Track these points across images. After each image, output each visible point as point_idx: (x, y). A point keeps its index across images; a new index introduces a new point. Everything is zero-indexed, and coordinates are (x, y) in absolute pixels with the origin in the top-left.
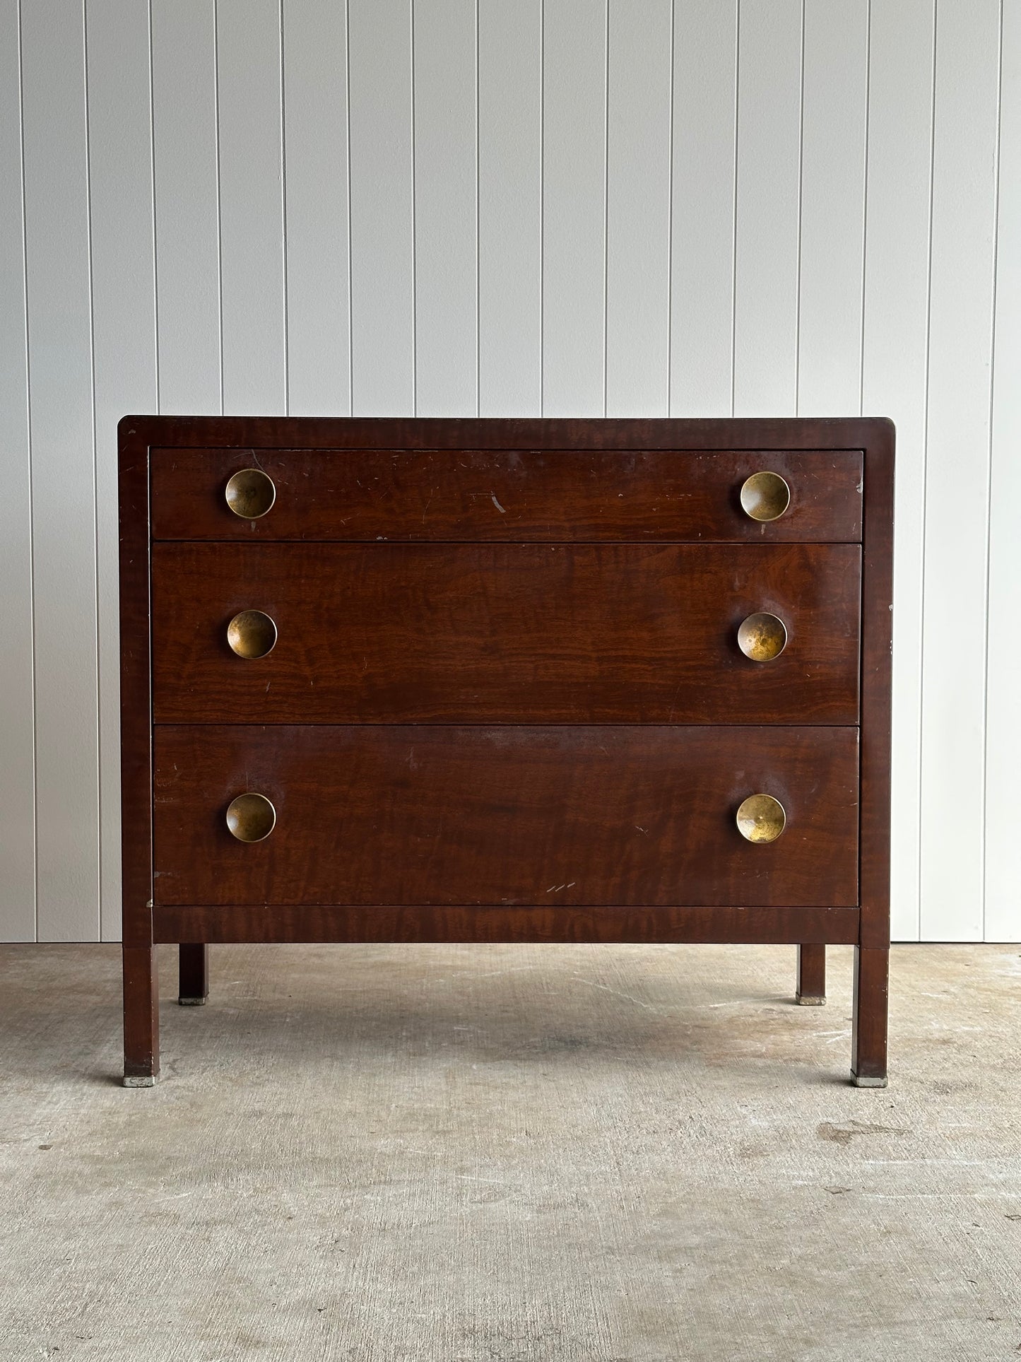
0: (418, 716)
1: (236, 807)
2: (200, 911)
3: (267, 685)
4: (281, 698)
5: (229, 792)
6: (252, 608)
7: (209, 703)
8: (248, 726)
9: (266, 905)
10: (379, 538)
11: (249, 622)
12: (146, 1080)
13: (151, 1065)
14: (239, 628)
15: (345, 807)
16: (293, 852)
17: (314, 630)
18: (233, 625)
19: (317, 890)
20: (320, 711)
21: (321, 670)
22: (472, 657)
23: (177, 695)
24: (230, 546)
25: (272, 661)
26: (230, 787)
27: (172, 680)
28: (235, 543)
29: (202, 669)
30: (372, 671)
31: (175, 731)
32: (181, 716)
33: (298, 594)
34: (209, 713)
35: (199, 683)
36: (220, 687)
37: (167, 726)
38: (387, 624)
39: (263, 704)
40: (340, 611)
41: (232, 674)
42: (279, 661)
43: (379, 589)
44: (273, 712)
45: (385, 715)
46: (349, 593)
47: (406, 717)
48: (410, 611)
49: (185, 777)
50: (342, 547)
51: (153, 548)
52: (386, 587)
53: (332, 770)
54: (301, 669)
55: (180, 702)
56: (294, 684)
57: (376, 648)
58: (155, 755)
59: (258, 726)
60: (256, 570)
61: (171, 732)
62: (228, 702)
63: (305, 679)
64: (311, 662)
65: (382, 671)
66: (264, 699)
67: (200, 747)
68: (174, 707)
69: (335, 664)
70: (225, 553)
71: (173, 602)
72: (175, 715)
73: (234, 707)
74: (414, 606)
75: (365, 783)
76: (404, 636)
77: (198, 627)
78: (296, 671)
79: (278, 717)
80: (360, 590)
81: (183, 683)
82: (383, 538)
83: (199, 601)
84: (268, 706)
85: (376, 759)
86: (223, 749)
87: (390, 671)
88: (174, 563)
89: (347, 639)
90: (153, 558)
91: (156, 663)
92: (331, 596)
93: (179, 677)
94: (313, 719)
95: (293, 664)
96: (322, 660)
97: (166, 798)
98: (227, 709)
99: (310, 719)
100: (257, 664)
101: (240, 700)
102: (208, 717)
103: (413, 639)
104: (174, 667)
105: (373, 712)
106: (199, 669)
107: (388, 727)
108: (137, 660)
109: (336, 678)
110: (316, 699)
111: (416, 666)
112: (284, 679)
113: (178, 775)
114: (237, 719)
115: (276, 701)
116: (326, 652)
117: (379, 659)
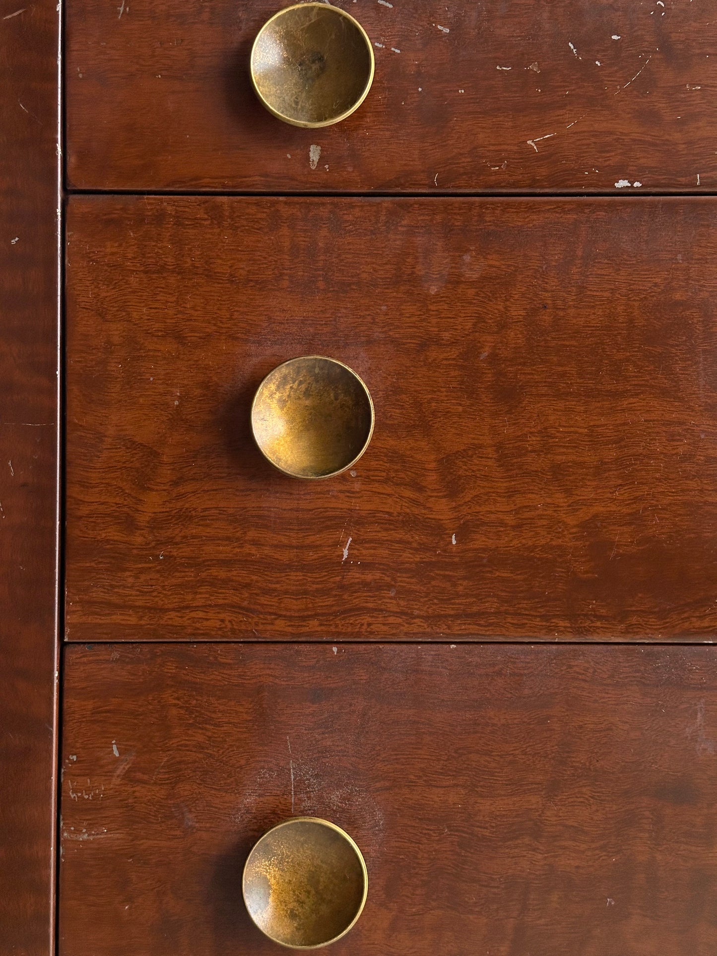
1: (267, 852)
3: (342, 544)
4: (378, 575)
5: (248, 811)
6: (308, 353)
7: (203, 589)
8: (296, 647)
10: (622, 184)
11: (303, 387)
14: (280, 401)
15: (535, 850)
17: (460, 409)
18: (266, 393)
20: (475, 609)
21: (478, 508)
23: (125, 570)
24: (257, 204)
25: (357, 486)
26: (250, 800)
27: (113, 533)
28: (268, 198)
29: (187, 506)
30: (602, 509)
31: (117, 661)
32: (133, 620)
33: (422, 321)
34: (201, 614)
35: (178, 539)
36: (228, 548)
37: (96, 647)
38: (637, 394)
39: (334, 593)
40: (524, 364)
41: (259, 517)
42: (377, 485)
43: (620, 309)
44: (359, 610)
45: (634, 620)
46: (546, 318)
47: (687, 625)
48: (697, 363)
49: (139, 775)
50: (530, 208)
51: (68, 209)
52: (636, 304)
53: (501, 756)
54: (428, 505)
55: (132, 587)
56: (409, 543)
57: (612, 454)
58: (66, 718)
59: (321, 647)
60: (320, 264)
61: (107, 661)
62: (247, 586)
63: (439, 530)
64: (453, 489)
65: (625, 510)
66: (338, 579)
67: (178, 699)
68: (115, 599)
69: (511, 493)
70: (245, 223)
71: (116, 340)
72: (117, 618)
73: (263, 600)
74: (704, 351)
75: (584, 790)
76: (681, 423)
77: (176, 403)
78: (416, 511)
79: (369, 625)
80: (572, 312)
81: (139, 540)
82: (632, 183)
83: (180, 338)
84: (345, 597)
85: (610, 729)
86: (233, 703)
87: (645, 509)
88: (120, 245)
89: (540, 432)
90: (68, 234)
91: (72, 491)
92: (503, 326)
93: (129, 524)
94: (456, 629)
95: (408, 493)
96: (479, 483)
97: (90, 827)
98: (245, 604)
99: (449, 627)
100: (320, 493)
101: (278, 582)
102: (198, 625)
103: (703, 431)
104: (118, 500)
105: (603, 611)
106: (179, 505)
107: (642, 649)
108: (24, 485)
109: (514, 527)
110: (464, 578)
111: (710, 499)
112: (386, 530)
113: (121, 769)
114: (269, 627)
115: (365, 584)
116: (490, 463)
117: (620, 482)
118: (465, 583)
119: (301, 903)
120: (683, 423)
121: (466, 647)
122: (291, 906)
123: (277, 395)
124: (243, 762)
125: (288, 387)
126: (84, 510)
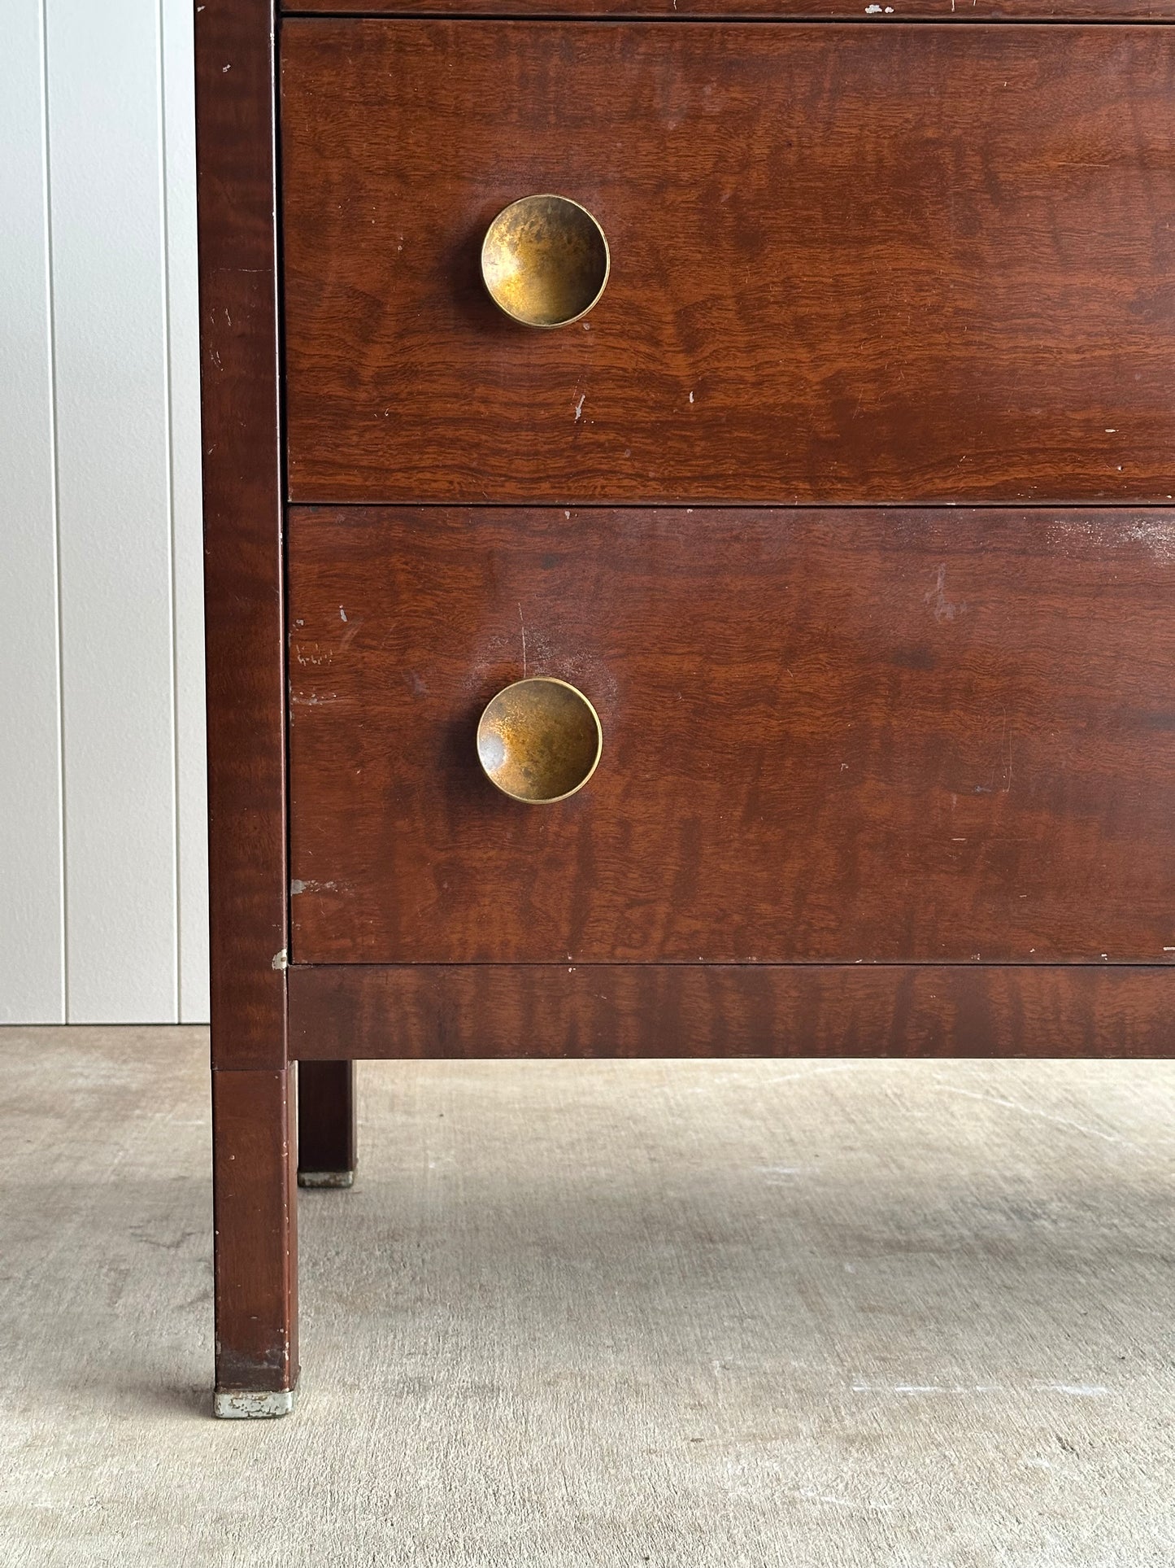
0: (962, 485)
1: (501, 711)
2: (406, 978)
3: (576, 402)
4: (612, 436)
5: (479, 678)
7: (431, 449)
8: (527, 510)
9: (571, 964)
10: (873, 9)
11: (536, 228)
12: (271, 1401)
13: (282, 1363)
14: (511, 244)
15: (770, 716)
16: (640, 829)
17: (699, 256)
18: (497, 235)
19: (698, 925)
20: (712, 471)
21: (717, 364)
22: (1103, 328)
23: (349, 428)
24: (484, 29)
25: (590, 340)
26: (482, 667)
27: (335, 389)
28: (497, 22)
29: (412, 360)
30: (845, 365)
31: (343, 523)
32: (359, 481)
33: (659, 159)
34: (428, 476)
35: (403, 396)
36: (456, 406)
37: (321, 509)
38: (885, 241)
39: (566, 454)
40: (767, 208)
41: (488, 372)
42: (611, 338)
43: (869, 147)
44: (594, 472)
45: (876, 481)
46: (791, 157)
47: (929, 487)
48: (948, 206)
49: (368, 641)
50: (775, 35)
51: (282, 33)
52: (886, 142)
53: (738, 623)
54: (664, 361)
55: (357, 445)
56: (645, 401)
57: (856, 305)
58: (292, 582)
59: (553, 510)
60: (552, 96)
61: (332, 524)
62: (477, 445)
63: (675, 388)
64: (691, 343)
65: (871, 366)
66: (570, 439)
67: (406, 564)
68: (339, 459)
69: (752, 348)
70: (470, 49)
71: (336, 178)
72: (341, 478)
73: (493, 461)
74: (956, 193)
75: (821, 656)
76: (929, 272)
77: (400, 248)
78: (652, 367)
79: (603, 487)
80: (818, 150)
81: (363, 396)
82: (883, 8)
83: (402, 176)
84: (578, 457)
85: (849, 595)
86: (462, 569)
87: (890, 365)
88: (338, 74)
89: (783, 282)
90: (282, 61)
91: (293, 343)
92: (745, 164)
93: (352, 379)
94: (693, 493)
95: (643, 348)
96: (718, 337)
97: (319, 692)
98: (474, 465)
99: (686, 490)
100: (551, 348)
101: (508, 442)
102: (426, 487)
103: (953, 281)
104: (339, 353)
105: (845, 473)
106: (404, 359)
107: (884, 512)
108: (243, 335)
109: (754, 385)
110: (701, 439)
111: (957, 353)
112: (621, 387)
113: (350, 634)
114: (500, 490)
115: (600, 445)
116: (730, 315)
117: (865, 336)
118: (703, 443)
119: (536, 762)
120: (933, 272)
121: (703, 511)
122: (525, 765)
123: (508, 238)
124: (474, 629)
125: (519, 228)
126: (305, 364)
